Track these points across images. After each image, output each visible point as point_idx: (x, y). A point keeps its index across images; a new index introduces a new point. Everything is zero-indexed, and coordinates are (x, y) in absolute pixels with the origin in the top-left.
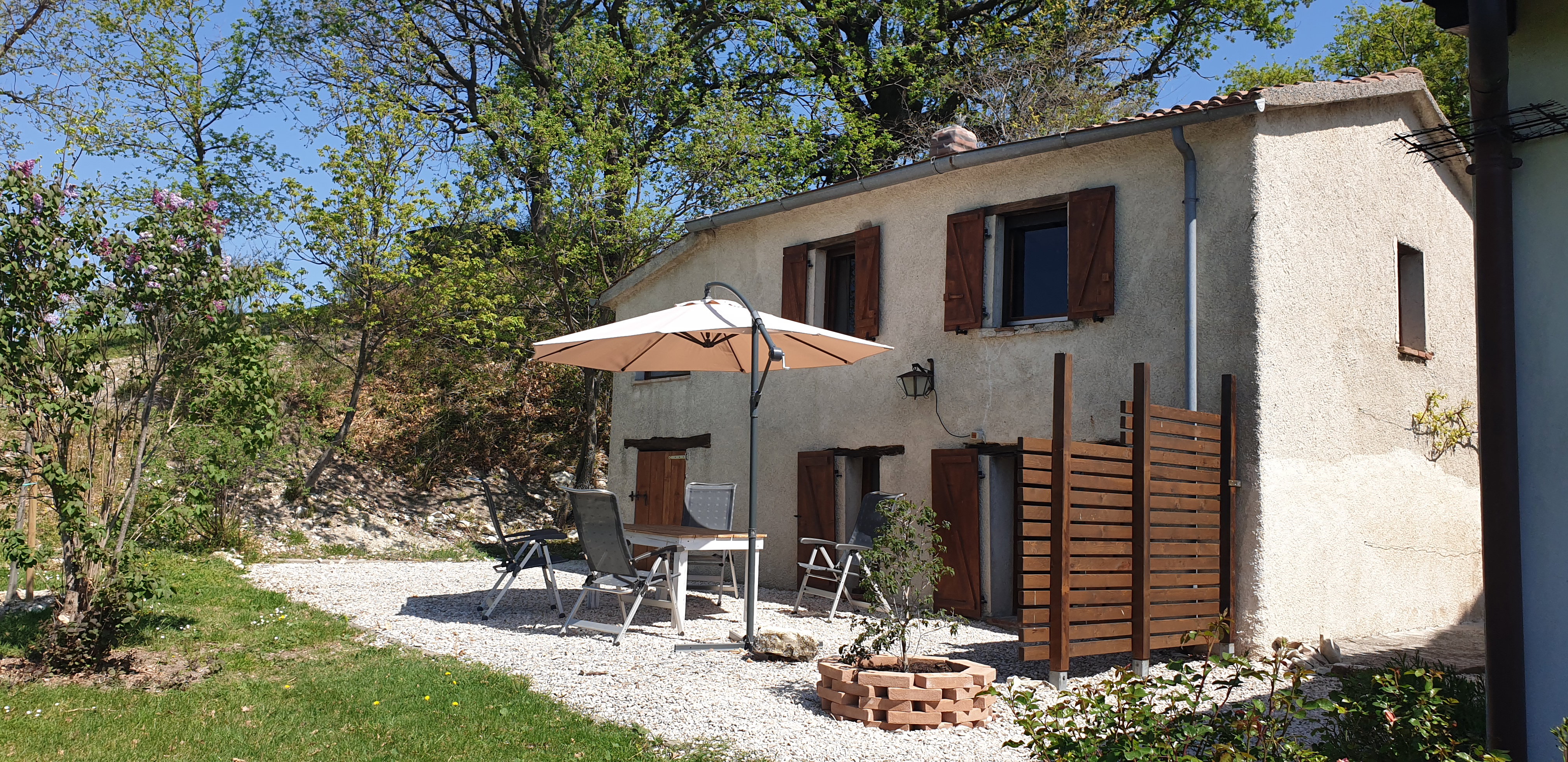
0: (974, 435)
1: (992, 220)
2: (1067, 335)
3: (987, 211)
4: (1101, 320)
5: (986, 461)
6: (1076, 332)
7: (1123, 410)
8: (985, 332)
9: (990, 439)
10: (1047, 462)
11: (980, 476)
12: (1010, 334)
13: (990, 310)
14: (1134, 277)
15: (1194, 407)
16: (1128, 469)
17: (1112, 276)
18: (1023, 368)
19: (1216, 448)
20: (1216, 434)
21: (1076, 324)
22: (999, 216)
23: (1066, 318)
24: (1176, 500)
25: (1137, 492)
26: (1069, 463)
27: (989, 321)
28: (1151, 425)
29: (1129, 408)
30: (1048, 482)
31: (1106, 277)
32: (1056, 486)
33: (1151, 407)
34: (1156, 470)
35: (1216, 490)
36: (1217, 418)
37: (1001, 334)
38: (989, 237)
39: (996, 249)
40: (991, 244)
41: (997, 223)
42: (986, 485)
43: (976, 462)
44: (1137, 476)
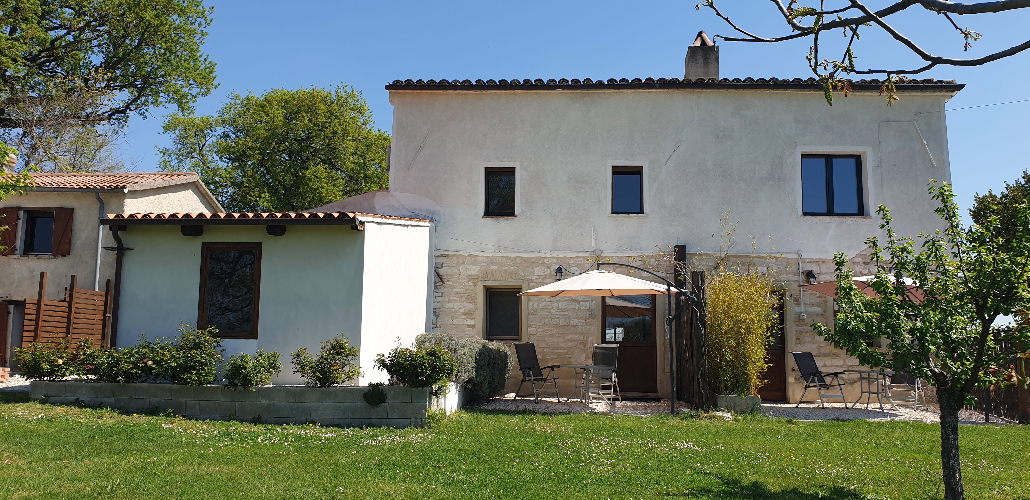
0: (7, 297)
1: (21, 213)
2: (50, 260)
3: (20, 208)
4: (65, 256)
5: (12, 307)
6: (55, 260)
7: (66, 290)
8: (15, 256)
9: (14, 298)
10: (35, 307)
11: (9, 313)
12: (27, 258)
13: (18, 248)
14: (79, 242)
15: (97, 290)
16: (67, 310)
17: (70, 241)
18: (31, 272)
19: (103, 303)
20: (103, 299)
21: (55, 257)
22: (24, 211)
23: (51, 254)
24: (85, 320)
25: (69, 317)
26: (42, 306)
27: (18, 252)
28: (76, 295)
29: (68, 289)
30: (35, 313)
31: (68, 241)
32: (38, 315)
33: (77, 289)
34: (77, 310)
35: (102, 317)
36: (104, 293)
37: (22, 258)
38: (20, 219)
39: (22, 224)
40: (20, 223)
41: (24, 214)
42: (11, 317)
43: (7, 308)
44: (69, 312)
